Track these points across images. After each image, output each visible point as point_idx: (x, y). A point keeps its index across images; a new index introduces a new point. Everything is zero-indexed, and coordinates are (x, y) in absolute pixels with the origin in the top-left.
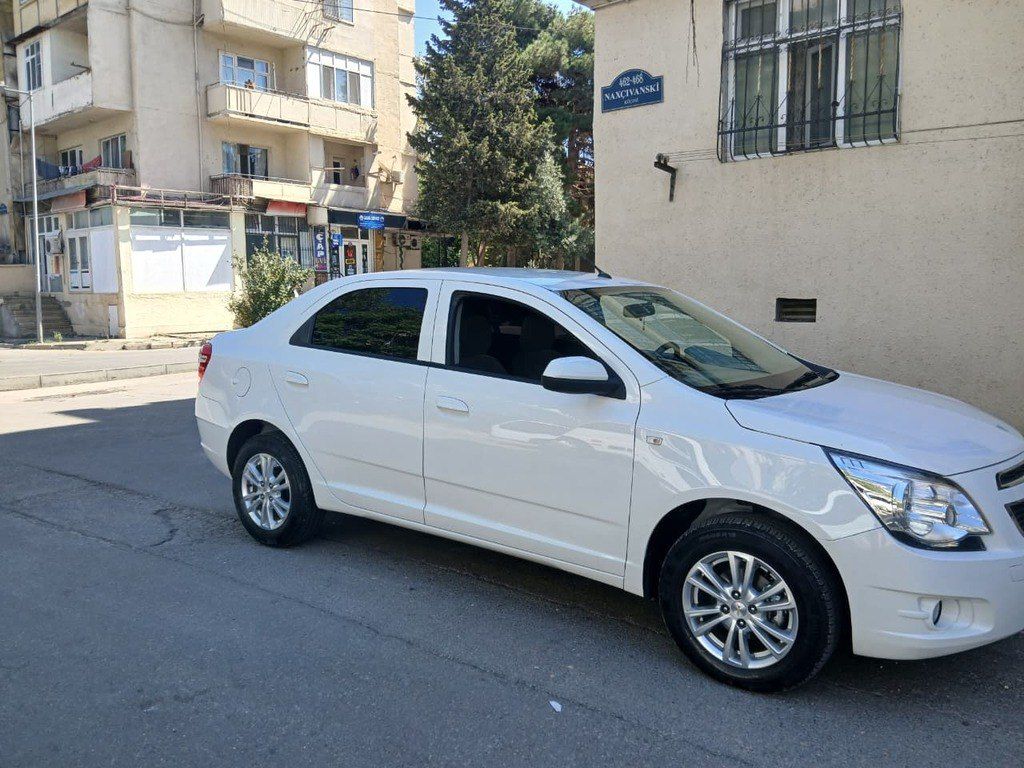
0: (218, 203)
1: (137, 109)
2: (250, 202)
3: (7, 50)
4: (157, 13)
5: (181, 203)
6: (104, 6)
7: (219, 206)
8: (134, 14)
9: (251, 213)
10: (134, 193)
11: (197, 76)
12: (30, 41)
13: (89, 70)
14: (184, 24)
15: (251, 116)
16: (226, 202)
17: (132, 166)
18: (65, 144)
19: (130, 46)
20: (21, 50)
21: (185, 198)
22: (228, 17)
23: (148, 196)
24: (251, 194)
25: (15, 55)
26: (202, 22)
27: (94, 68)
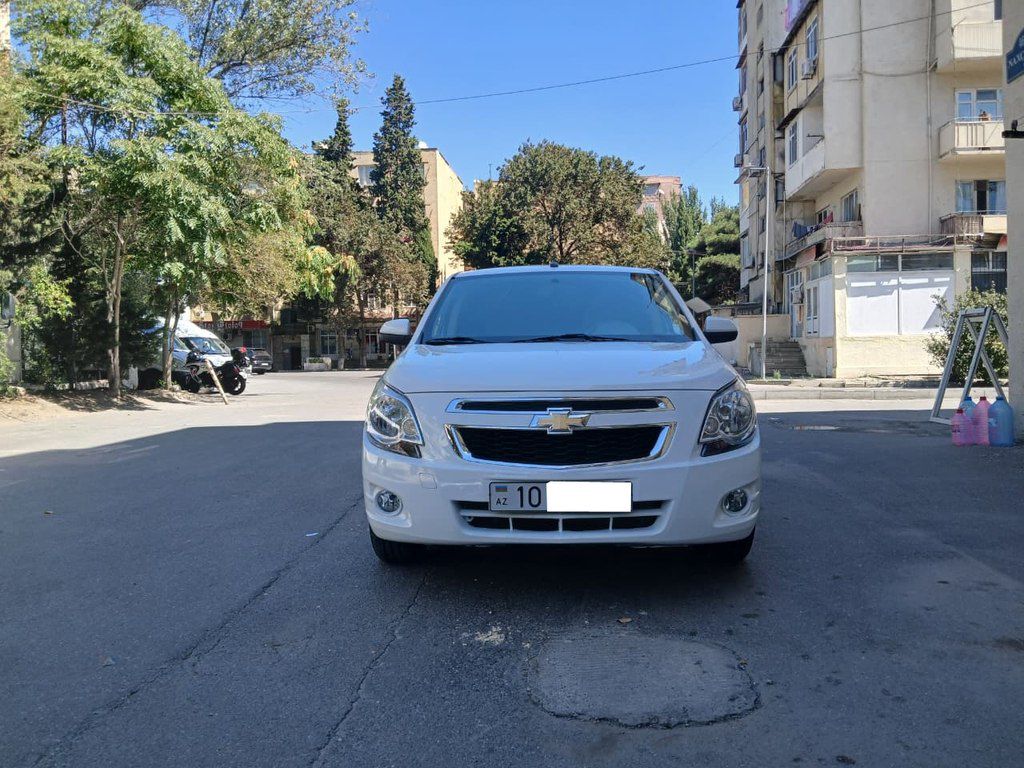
0: (941, 244)
1: (866, 165)
2: (979, 240)
3: (778, 135)
4: (889, 70)
5: (899, 248)
6: (838, 78)
7: (941, 248)
8: (866, 77)
9: (979, 250)
10: (860, 243)
11: (929, 121)
12: (792, 123)
13: (823, 137)
14: (917, 72)
15: (983, 149)
16: (950, 242)
17: (860, 218)
18: (820, 207)
19: (861, 107)
20: (787, 132)
21: (902, 242)
22: (959, 54)
23: (872, 244)
24: (981, 230)
25: (784, 138)
26: (936, 66)
27: (828, 135)
